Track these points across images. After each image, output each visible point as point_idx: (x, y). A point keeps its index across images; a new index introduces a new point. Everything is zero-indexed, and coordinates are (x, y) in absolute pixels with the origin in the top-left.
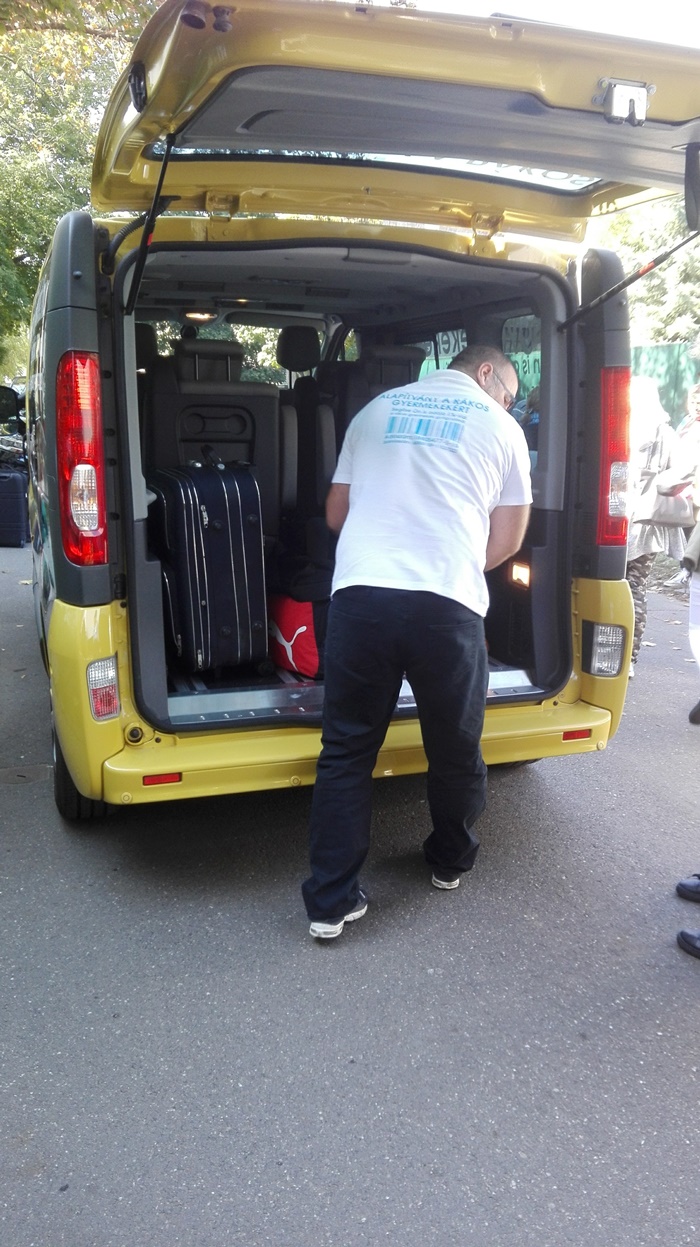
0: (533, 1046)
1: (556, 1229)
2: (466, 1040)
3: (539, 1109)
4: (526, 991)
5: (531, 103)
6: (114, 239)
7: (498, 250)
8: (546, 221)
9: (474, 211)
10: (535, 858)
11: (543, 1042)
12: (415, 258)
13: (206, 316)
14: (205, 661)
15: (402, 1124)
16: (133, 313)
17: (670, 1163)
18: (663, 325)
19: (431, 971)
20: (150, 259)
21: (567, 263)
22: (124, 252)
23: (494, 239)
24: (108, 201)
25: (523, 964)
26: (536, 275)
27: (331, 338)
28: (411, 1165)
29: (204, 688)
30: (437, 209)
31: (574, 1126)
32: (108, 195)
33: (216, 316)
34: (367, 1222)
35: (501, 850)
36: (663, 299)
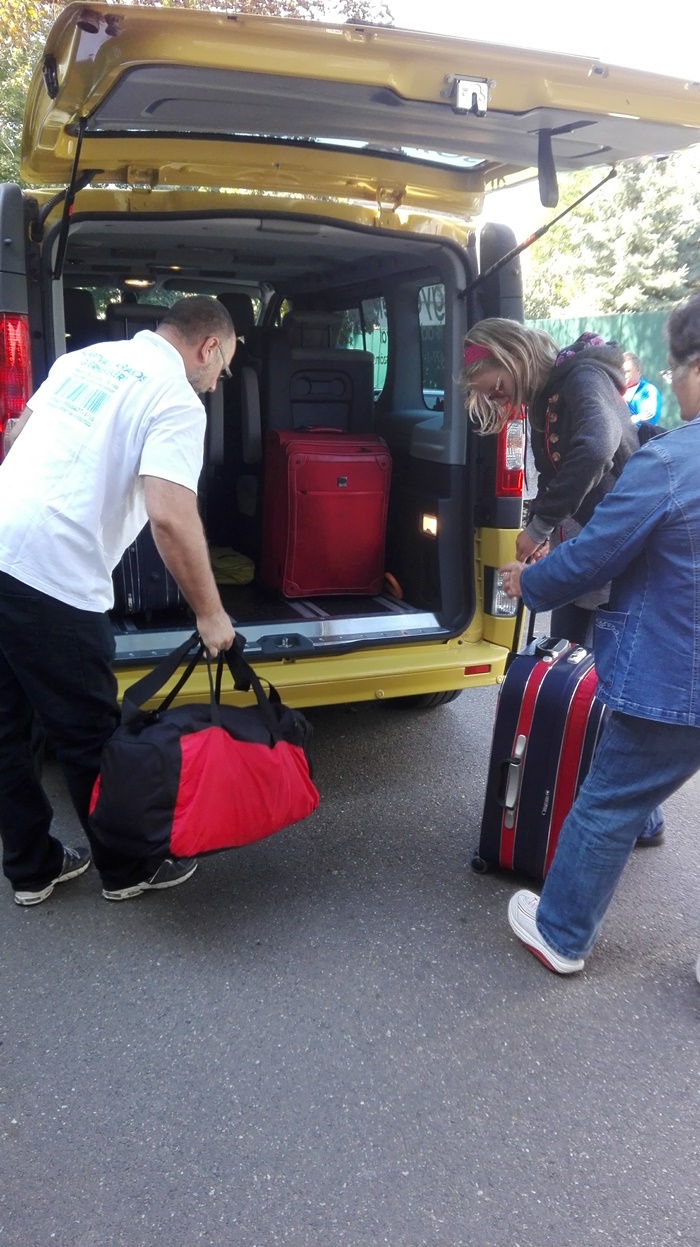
0: (418, 928)
1: (422, 1065)
2: (360, 925)
3: (418, 976)
4: (418, 886)
5: (387, 96)
6: (42, 209)
7: (402, 223)
8: (447, 195)
9: (378, 185)
10: (440, 781)
11: (427, 926)
12: (324, 229)
13: (144, 283)
14: (136, 603)
15: (298, 990)
16: (61, 277)
17: (526, 1016)
18: (612, 296)
19: (336, 872)
20: (74, 229)
21: (467, 235)
22: (53, 220)
23: (398, 211)
24: (36, 174)
25: (417, 866)
26: (438, 245)
27: (267, 306)
28: (302, 1020)
29: (135, 628)
30: (344, 183)
31: (446, 989)
32: (36, 168)
33: (154, 283)
34: (260, 1064)
35: (410, 776)
36: (612, 270)
